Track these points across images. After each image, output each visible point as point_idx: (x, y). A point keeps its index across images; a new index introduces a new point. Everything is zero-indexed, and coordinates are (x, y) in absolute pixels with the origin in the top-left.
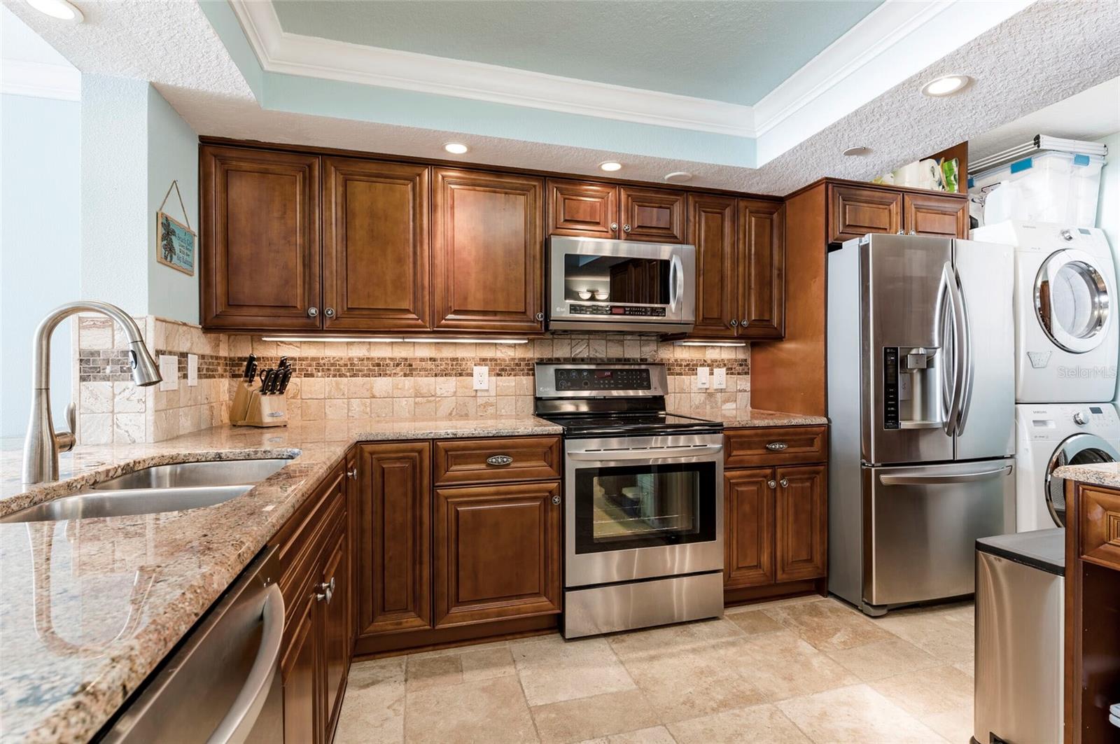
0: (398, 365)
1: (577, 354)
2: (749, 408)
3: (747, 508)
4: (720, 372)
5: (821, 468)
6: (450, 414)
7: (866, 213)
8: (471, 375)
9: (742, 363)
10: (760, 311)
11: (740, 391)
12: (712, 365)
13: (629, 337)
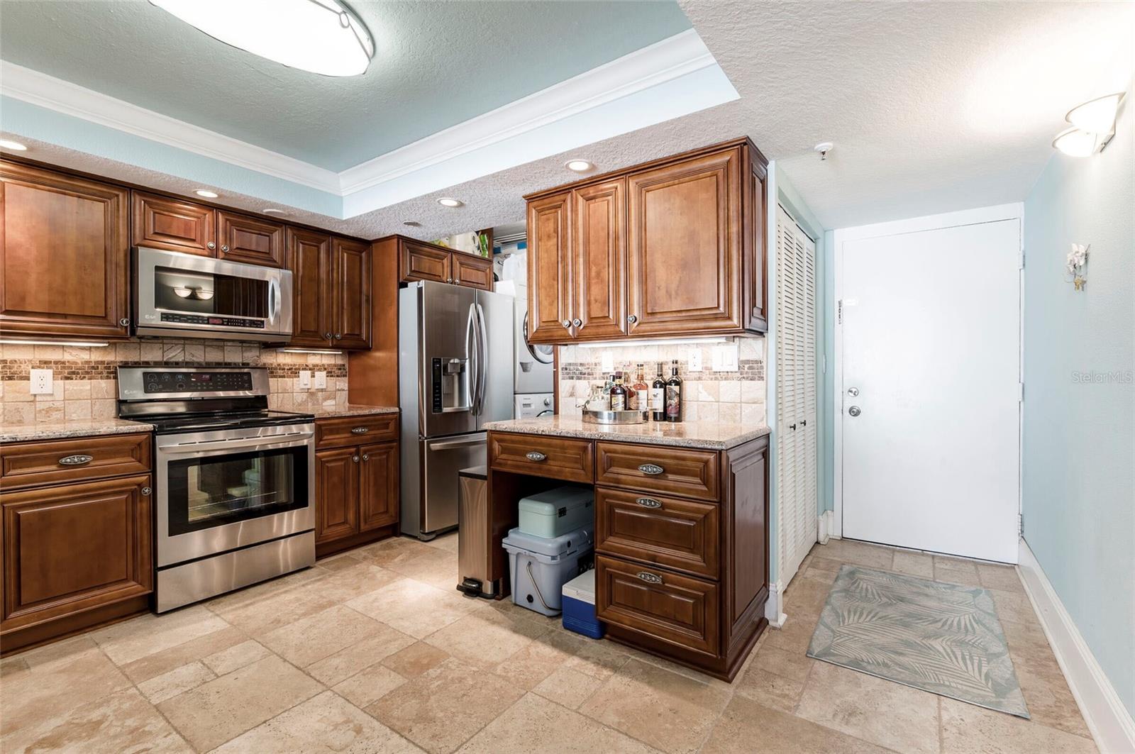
1: (171, 358)
2: (347, 404)
3: (335, 479)
4: (321, 375)
5: (395, 444)
7: (426, 264)
8: (28, 378)
9: (341, 367)
10: (351, 327)
11: (339, 390)
12: (313, 369)
13: (229, 344)
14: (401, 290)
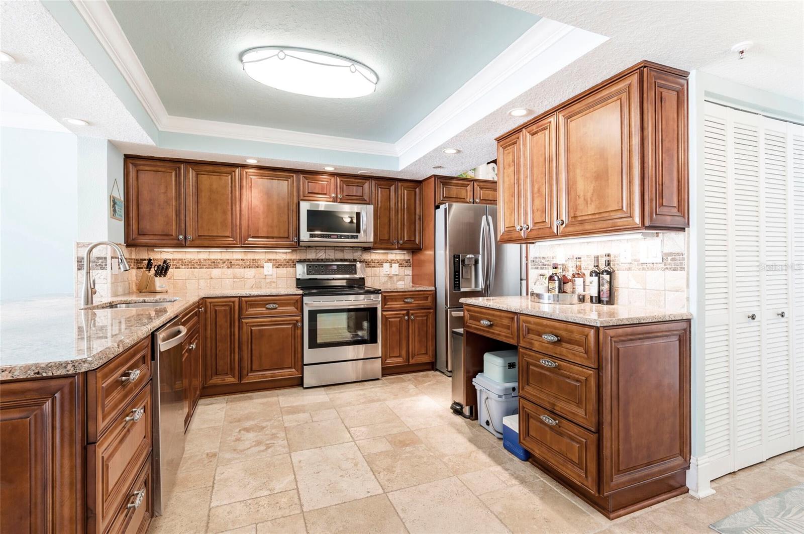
0: (224, 263)
1: (319, 257)
2: (411, 284)
3: (394, 329)
4: (395, 266)
5: (432, 311)
6: (252, 287)
7: (454, 191)
8: (263, 267)
9: (407, 261)
10: (409, 236)
11: (406, 275)
12: (391, 262)
13: (347, 248)
14: (437, 210)
